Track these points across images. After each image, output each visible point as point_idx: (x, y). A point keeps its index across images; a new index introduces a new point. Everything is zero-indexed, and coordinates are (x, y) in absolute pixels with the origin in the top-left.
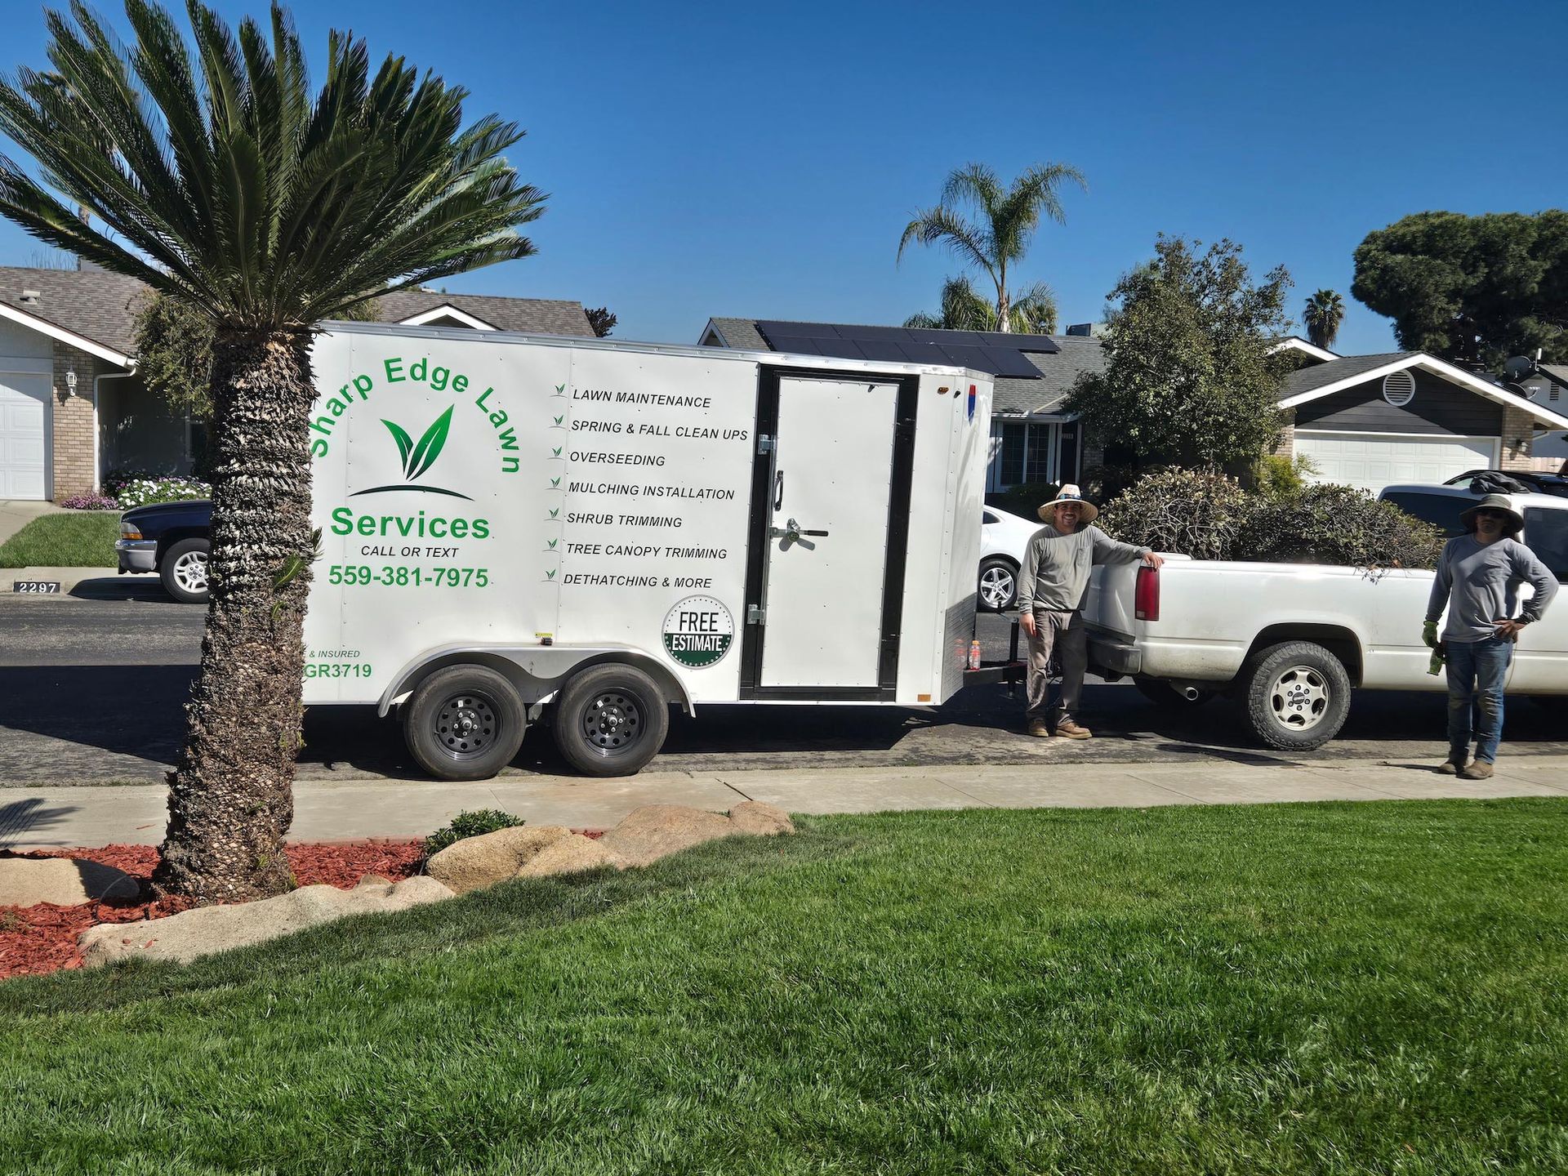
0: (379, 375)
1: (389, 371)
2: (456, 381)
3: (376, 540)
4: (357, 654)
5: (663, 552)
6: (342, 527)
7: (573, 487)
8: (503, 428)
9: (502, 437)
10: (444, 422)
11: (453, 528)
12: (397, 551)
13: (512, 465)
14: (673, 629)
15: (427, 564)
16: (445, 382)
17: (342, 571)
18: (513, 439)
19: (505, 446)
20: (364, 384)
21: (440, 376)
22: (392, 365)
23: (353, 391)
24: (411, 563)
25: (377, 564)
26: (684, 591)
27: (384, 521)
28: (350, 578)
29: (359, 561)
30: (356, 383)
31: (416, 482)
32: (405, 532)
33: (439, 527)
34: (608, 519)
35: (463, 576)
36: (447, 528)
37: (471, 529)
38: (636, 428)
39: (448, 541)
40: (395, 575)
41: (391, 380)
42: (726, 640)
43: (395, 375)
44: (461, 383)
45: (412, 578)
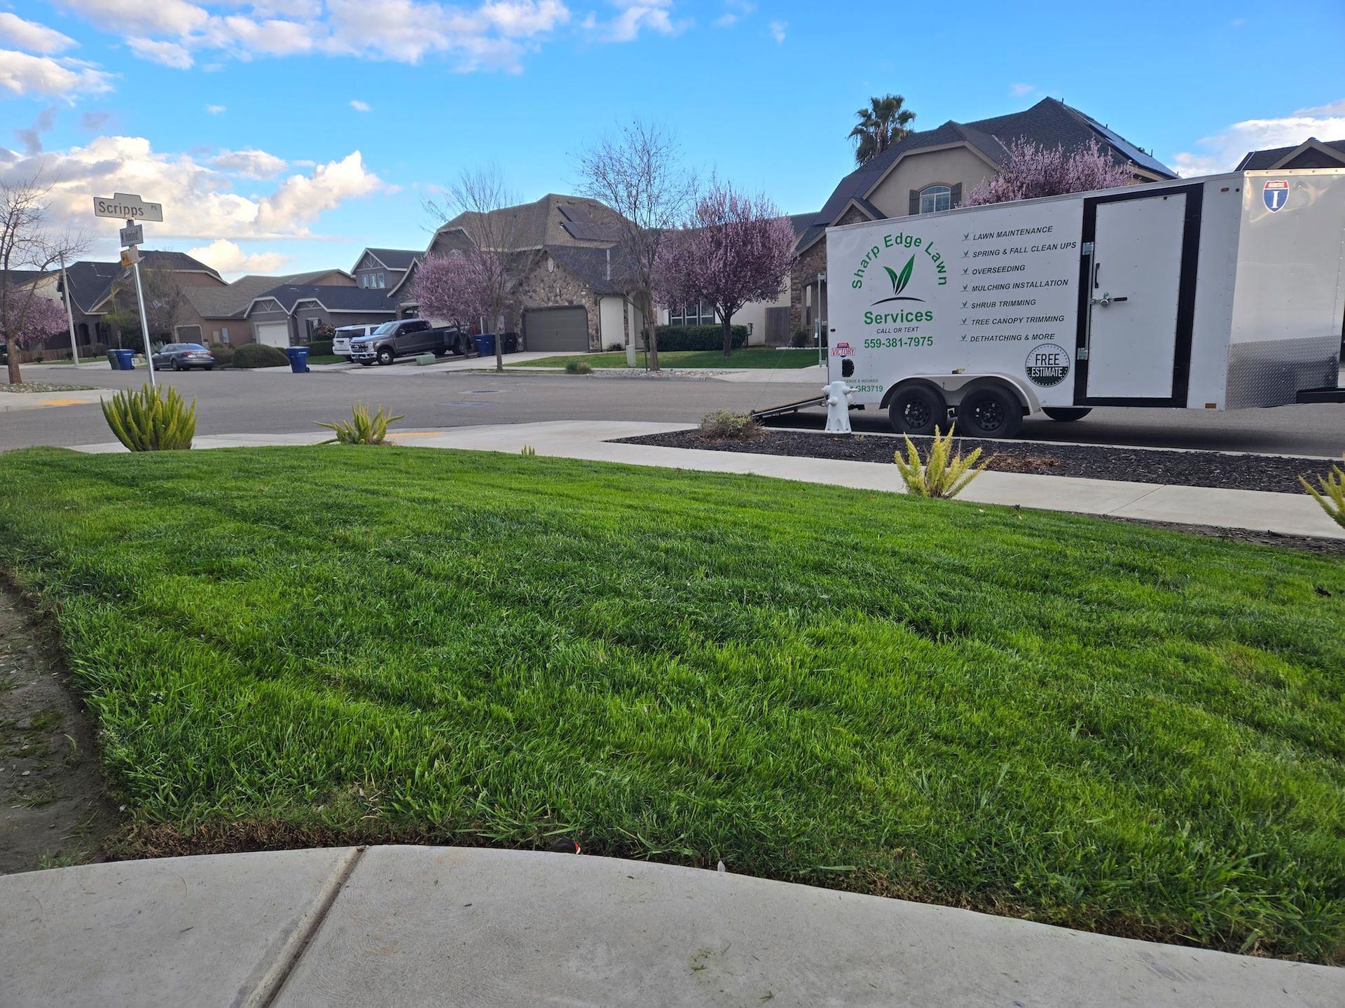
0: (882, 246)
1: (886, 242)
2: (916, 241)
3: (882, 326)
4: (877, 381)
5: (1025, 320)
6: (869, 321)
7: (974, 289)
8: (938, 262)
9: (938, 267)
10: (910, 265)
11: (916, 317)
12: (892, 331)
13: (943, 281)
14: (1032, 364)
15: (905, 336)
16: (911, 243)
17: (869, 342)
18: (944, 267)
19: (939, 272)
20: (876, 251)
21: (909, 240)
22: (887, 239)
23: (871, 255)
24: (898, 336)
25: (883, 337)
26: (1038, 342)
27: (886, 316)
28: (873, 345)
29: (875, 337)
30: (872, 250)
31: (899, 296)
32: (895, 322)
33: (910, 317)
34: (993, 304)
35: (921, 341)
36: (914, 317)
37: (924, 317)
38: (1008, 251)
39: (914, 324)
40: (891, 342)
41: (887, 246)
42: (1065, 370)
43: (888, 244)
44: (918, 242)
45: (899, 343)
